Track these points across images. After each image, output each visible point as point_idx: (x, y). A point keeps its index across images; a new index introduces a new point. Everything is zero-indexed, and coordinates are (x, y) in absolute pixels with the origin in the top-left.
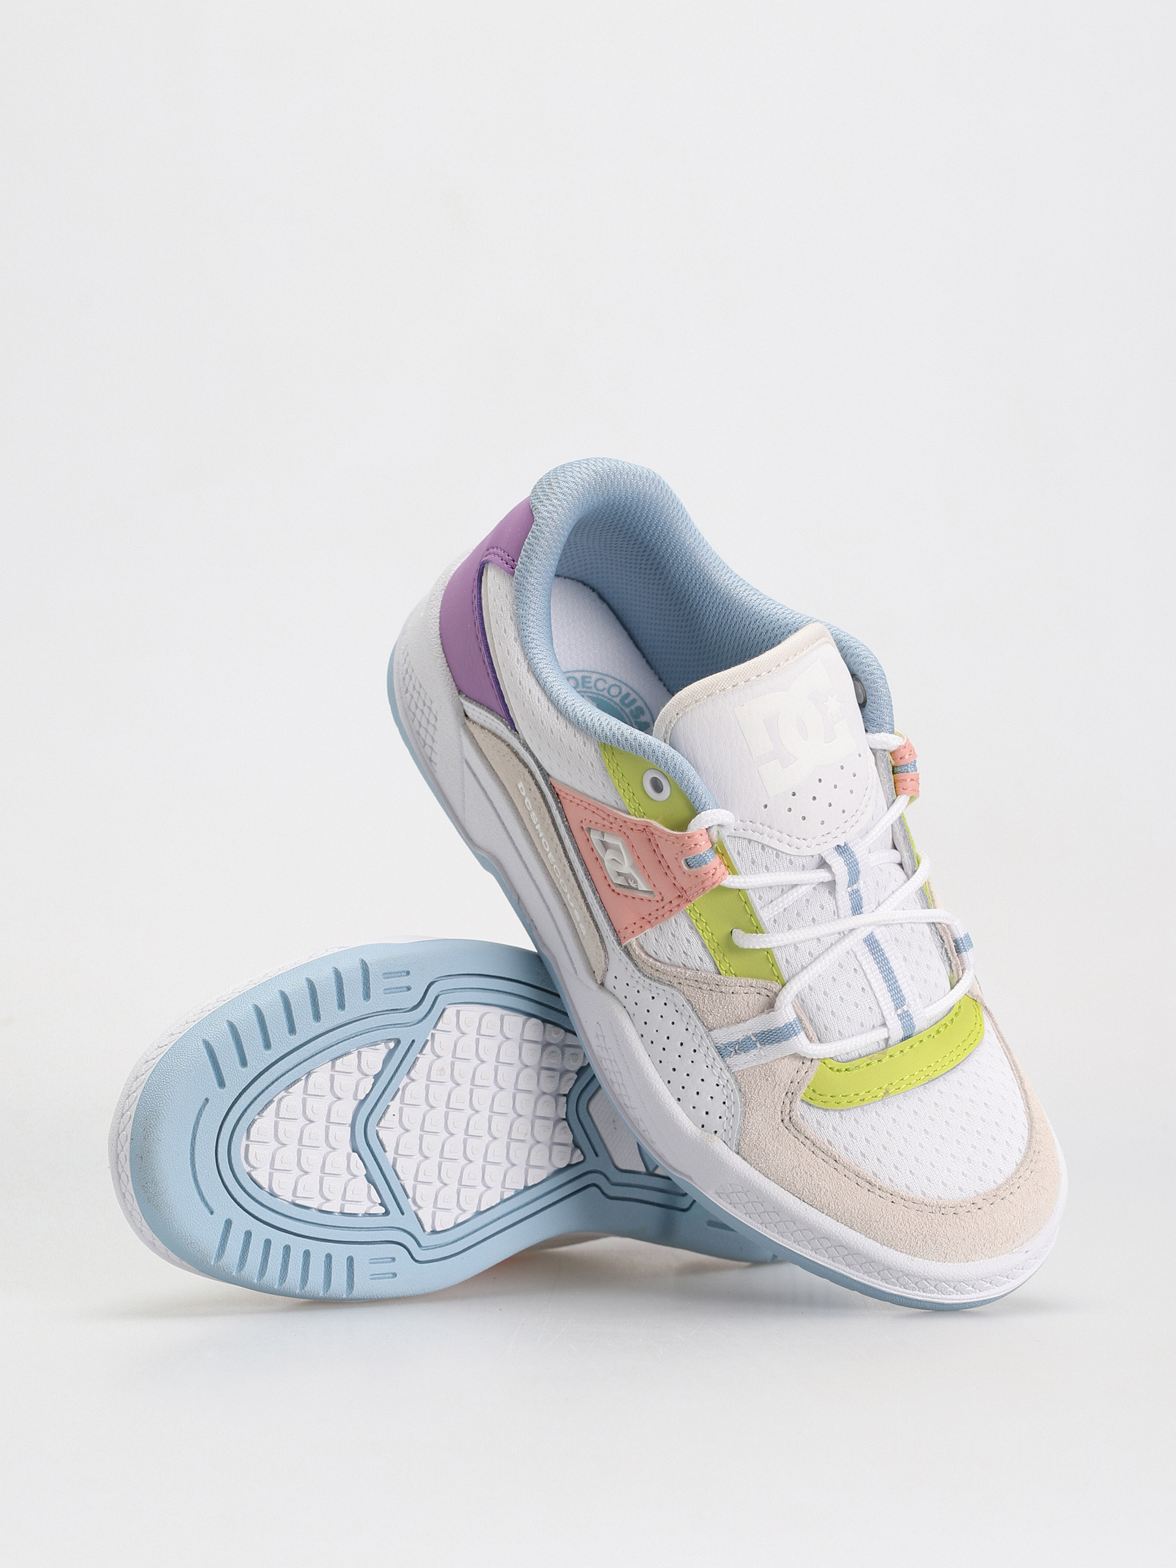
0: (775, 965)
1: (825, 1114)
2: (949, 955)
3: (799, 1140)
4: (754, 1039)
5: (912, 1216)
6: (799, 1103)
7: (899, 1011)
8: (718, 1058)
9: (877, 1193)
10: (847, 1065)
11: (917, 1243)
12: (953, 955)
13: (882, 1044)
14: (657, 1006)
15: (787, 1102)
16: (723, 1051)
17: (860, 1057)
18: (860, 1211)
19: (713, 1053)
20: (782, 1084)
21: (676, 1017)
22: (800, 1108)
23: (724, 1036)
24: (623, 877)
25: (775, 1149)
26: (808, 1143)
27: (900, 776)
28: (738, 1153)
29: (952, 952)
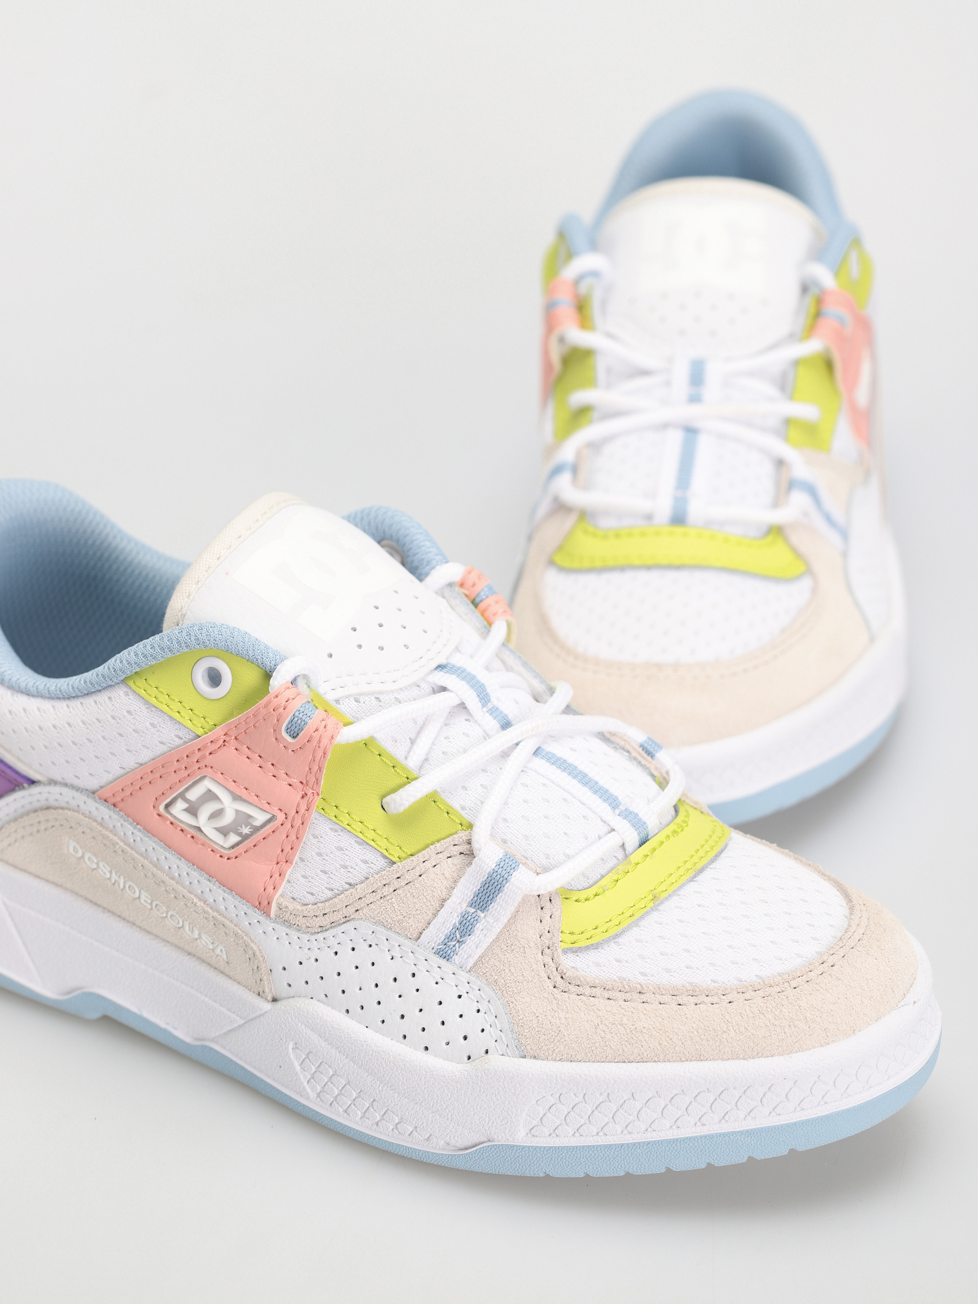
0: (451, 811)
1: (599, 952)
2: (643, 762)
3: (585, 995)
4: (473, 910)
5: (762, 1005)
6: (562, 957)
7: (617, 811)
8: (442, 962)
9: (707, 1001)
10: (594, 890)
11: (785, 1033)
12: (646, 760)
13: (620, 855)
14: (347, 959)
15: (548, 960)
16: (444, 953)
17: (603, 876)
18: (700, 1031)
19: (436, 960)
20: (532, 944)
21: (373, 955)
22: (568, 962)
23: (436, 934)
24: (231, 833)
25: (563, 1021)
26: (597, 991)
27: (482, 606)
28: (525, 1057)
29: (643, 757)
